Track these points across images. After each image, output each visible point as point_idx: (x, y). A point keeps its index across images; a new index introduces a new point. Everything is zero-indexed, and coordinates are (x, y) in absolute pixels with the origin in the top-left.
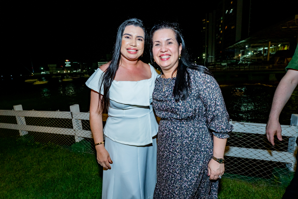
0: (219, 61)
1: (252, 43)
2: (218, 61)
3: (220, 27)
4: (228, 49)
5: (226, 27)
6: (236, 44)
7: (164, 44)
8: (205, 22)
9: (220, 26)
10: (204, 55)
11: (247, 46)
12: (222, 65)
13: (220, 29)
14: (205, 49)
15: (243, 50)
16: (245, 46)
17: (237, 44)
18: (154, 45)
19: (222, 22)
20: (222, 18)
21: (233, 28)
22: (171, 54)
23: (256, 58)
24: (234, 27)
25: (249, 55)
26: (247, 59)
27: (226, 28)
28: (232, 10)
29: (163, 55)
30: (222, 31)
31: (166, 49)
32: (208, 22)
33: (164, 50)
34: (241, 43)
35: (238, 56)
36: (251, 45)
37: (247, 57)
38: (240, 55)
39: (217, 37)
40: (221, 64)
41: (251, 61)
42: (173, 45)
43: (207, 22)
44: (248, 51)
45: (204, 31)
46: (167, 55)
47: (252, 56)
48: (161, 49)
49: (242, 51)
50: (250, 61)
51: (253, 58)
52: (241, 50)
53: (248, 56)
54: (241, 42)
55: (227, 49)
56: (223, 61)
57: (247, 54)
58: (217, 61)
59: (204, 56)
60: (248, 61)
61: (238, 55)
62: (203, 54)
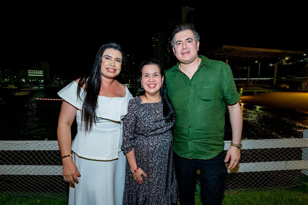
3: (168, 47)
7: (151, 76)
8: (154, 40)
18: (143, 76)
22: (156, 83)
29: (151, 84)
30: (169, 51)
31: (153, 79)
33: (152, 81)
42: (158, 77)
43: (157, 40)
45: (154, 48)
46: (153, 84)
48: (150, 80)
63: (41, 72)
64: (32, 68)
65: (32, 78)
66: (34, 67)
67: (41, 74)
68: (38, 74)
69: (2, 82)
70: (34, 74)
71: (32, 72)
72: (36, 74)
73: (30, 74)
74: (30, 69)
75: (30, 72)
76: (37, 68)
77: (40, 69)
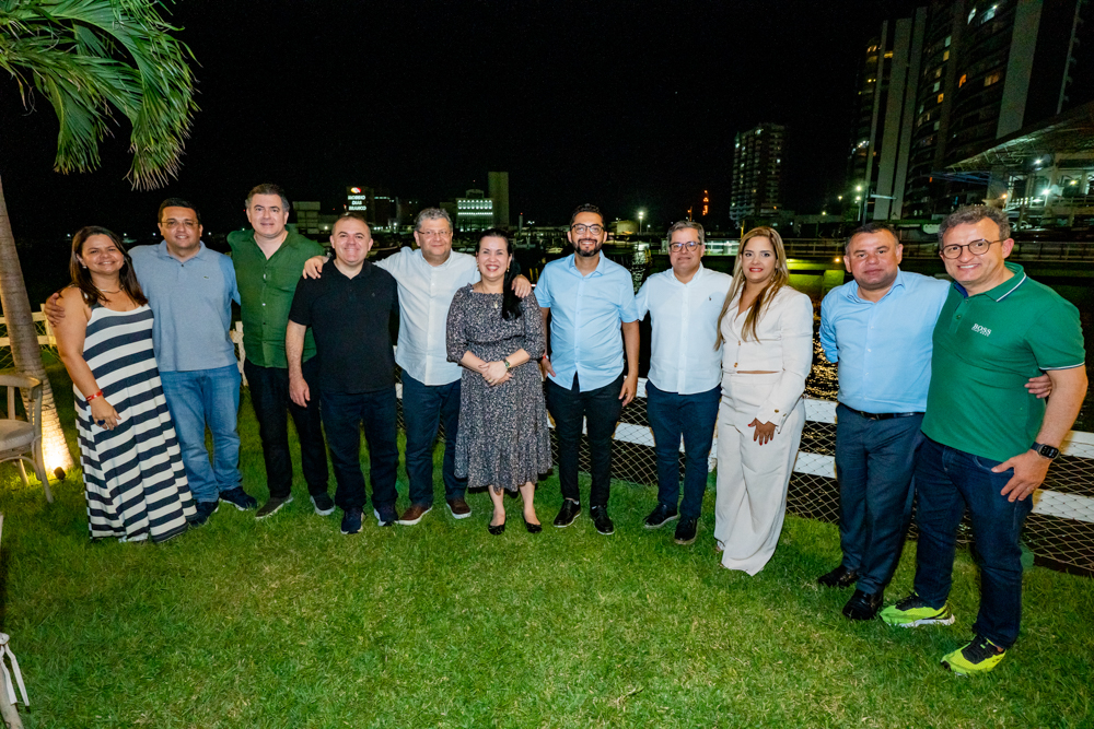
0: (918, 217)
1: (1060, 150)
2: (916, 214)
3: (935, 80)
4: (959, 169)
5: (963, 79)
6: (993, 153)
8: (875, 58)
9: (938, 74)
10: (859, 188)
11: (1038, 162)
12: (926, 234)
13: (937, 86)
14: (864, 166)
15: (1021, 177)
16: (1027, 162)
17: (994, 149)
19: (946, 56)
20: (948, 42)
21: (992, 85)
23: (1074, 212)
24: (996, 79)
25: (1042, 197)
26: (1034, 212)
27: (963, 84)
28: (995, 7)
30: (942, 96)
32: (891, 55)
33: (492, 261)
34: (1011, 149)
35: (996, 201)
36: (1059, 156)
37: (1034, 204)
38: (1004, 196)
39: (920, 120)
40: (920, 229)
41: (1049, 222)
43: (886, 55)
44: (1043, 180)
45: (871, 91)
47: (1055, 203)
48: (490, 258)
49: (1015, 179)
50: (1043, 222)
51: (1061, 210)
52: (1014, 176)
53: (1038, 201)
54: (1013, 142)
55: (951, 170)
56: (934, 217)
57: (1034, 193)
58: (911, 217)
59: (857, 194)
60: (1034, 223)
61: (995, 196)
62: (857, 183)
63: (489, 204)
64: (468, 192)
65: (467, 221)
66: (472, 191)
67: (488, 210)
68: (480, 210)
69: (401, 233)
70: (471, 210)
71: (467, 204)
72: (475, 211)
73: (462, 210)
74: (463, 196)
75: (462, 204)
76: (478, 191)
77: (487, 196)
